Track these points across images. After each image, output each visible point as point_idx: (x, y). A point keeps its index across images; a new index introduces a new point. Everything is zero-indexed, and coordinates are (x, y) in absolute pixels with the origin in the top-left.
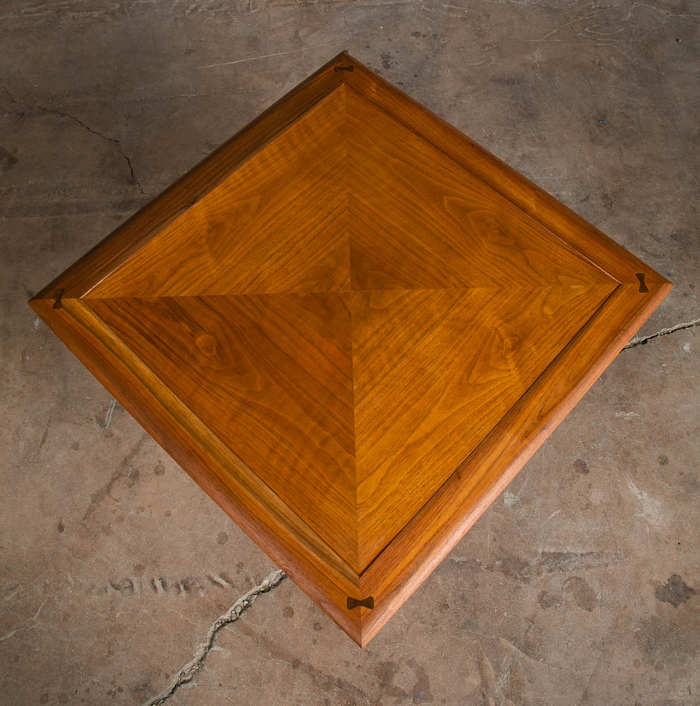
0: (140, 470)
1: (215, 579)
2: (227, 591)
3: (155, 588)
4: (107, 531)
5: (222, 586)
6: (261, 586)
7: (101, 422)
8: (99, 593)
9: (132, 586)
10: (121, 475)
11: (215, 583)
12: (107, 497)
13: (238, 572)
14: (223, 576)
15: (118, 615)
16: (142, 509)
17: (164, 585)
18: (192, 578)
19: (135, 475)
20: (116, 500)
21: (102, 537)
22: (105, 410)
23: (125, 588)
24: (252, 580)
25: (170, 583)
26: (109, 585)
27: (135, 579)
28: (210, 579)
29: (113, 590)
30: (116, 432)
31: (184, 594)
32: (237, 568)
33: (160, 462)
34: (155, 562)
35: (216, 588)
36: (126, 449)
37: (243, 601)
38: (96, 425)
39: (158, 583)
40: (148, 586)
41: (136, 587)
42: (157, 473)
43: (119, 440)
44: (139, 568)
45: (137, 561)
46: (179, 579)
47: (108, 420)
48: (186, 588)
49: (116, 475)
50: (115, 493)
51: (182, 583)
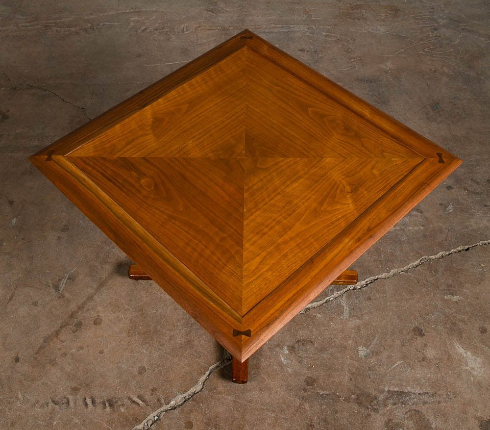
0: (82, 321)
1: (134, 399)
2: (142, 408)
3: (86, 404)
4: (53, 363)
5: (138, 404)
6: (169, 406)
7: (56, 288)
8: (42, 406)
9: (68, 402)
10: (68, 324)
11: (134, 402)
12: (55, 339)
13: (152, 395)
14: (140, 397)
15: (55, 423)
16: (82, 348)
17: (93, 402)
18: (115, 398)
19: (79, 325)
20: (62, 341)
21: (48, 366)
22: (60, 280)
23: (63, 403)
24: (163, 401)
25: (98, 401)
26: (50, 401)
27: (71, 398)
28: (130, 399)
29: (53, 404)
30: (67, 295)
31: (108, 409)
32: (151, 391)
33: (98, 316)
34: (88, 385)
35: (134, 405)
36: (73, 306)
37: (154, 417)
38: (52, 291)
39: (89, 401)
40: (81, 402)
41: (72, 404)
42: (95, 323)
43: (69, 301)
44: (75, 390)
45: (74, 385)
46: (105, 398)
47: (62, 286)
48: (110, 405)
49: (64, 324)
50: (62, 336)
51: (107, 401)
